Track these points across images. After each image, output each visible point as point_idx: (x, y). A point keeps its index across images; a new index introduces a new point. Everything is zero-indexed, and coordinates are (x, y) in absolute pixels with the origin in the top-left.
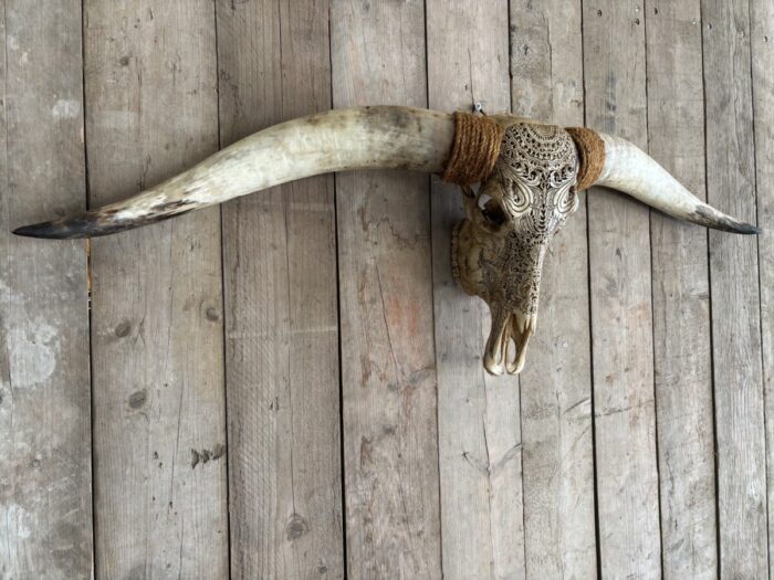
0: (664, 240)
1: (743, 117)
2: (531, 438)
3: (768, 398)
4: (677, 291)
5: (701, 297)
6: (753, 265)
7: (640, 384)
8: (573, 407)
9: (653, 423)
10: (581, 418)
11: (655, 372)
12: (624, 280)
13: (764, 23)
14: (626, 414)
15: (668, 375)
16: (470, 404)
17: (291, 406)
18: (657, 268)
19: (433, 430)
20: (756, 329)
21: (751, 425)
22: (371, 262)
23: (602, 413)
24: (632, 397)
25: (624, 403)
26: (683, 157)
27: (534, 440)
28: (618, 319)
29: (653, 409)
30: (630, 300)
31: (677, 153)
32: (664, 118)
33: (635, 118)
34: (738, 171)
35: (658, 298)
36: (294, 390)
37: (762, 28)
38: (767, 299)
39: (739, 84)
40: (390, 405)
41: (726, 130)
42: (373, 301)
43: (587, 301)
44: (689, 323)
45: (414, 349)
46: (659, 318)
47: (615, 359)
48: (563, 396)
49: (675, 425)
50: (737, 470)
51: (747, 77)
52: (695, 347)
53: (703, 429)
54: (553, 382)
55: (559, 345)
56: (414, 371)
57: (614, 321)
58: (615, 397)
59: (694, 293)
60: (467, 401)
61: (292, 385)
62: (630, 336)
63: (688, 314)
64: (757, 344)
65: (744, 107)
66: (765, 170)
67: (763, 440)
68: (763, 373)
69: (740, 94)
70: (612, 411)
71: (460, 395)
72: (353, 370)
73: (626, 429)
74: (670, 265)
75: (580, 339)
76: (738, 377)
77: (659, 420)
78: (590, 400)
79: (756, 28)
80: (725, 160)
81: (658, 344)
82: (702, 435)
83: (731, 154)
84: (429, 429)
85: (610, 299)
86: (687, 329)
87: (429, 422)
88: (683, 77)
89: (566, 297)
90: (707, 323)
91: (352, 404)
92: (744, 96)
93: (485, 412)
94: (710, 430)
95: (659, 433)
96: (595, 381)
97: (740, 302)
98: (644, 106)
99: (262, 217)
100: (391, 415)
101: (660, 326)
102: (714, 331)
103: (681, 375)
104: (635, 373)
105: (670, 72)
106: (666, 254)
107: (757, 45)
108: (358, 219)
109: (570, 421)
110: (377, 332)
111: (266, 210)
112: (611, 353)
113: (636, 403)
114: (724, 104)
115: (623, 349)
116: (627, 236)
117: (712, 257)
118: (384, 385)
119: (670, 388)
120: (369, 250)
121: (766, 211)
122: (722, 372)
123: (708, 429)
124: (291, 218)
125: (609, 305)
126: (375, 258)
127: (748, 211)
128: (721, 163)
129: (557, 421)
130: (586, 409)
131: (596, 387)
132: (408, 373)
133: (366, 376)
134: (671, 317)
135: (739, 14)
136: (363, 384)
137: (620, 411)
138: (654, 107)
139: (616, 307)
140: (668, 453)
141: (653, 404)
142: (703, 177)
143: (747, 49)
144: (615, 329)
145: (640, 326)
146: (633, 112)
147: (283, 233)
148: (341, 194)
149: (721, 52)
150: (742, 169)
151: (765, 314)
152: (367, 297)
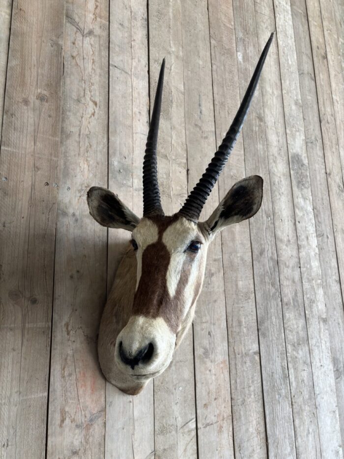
0: (234, 325)
1: (272, 258)
2: (160, 447)
3: (294, 407)
4: (242, 351)
5: (255, 353)
6: (281, 333)
7: (223, 406)
8: (185, 425)
9: (231, 429)
10: (190, 431)
11: (231, 398)
12: (213, 348)
13: (280, 213)
14: (215, 426)
15: (239, 400)
16: (125, 430)
17: (16, 444)
18: (231, 340)
19: (102, 449)
20: (285, 368)
21: (286, 424)
22: (70, 352)
23: (202, 427)
24: (219, 415)
25: (214, 419)
26: (242, 281)
27: (162, 448)
28: (210, 371)
29: (231, 421)
30: (216, 359)
31: (239, 279)
32: (231, 263)
33: (217, 263)
34: (270, 285)
35: (232, 356)
36: (18, 434)
37: (279, 215)
38: (290, 351)
39: (269, 243)
40: (77, 436)
41: (264, 266)
42: (70, 375)
43: (193, 362)
44: (249, 368)
45: (93, 401)
46: (233, 368)
47: (209, 393)
48: (179, 419)
49: (244, 428)
50: (279, 451)
51: (273, 239)
52: (253, 382)
53: (259, 429)
54: (173, 411)
55: (177, 389)
56: (92, 414)
57: (208, 372)
58: (209, 416)
59: (251, 352)
60: (123, 429)
61: (17, 430)
62: (217, 379)
63: (248, 364)
64: (286, 377)
65: (272, 253)
66: (285, 284)
67: (293, 431)
68: (291, 393)
69: (270, 247)
70: (208, 425)
71: (119, 425)
72: (55, 417)
73: (215, 434)
74: (238, 337)
75: (189, 384)
76: (277, 397)
77: (234, 427)
78: (195, 419)
79: (276, 216)
80: (264, 281)
81: (233, 382)
82: (259, 433)
83: (267, 278)
84: (100, 449)
85: (205, 359)
86: (248, 372)
87: (100, 444)
88: (240, 242)
89: (181, 361)
90: (259, 367)
91: (54, 439)
92: (272, 248)
93: (133, 434)
94: (264, 429)
95: (235, 435)
96: (198, 408)
97: (276, 354)
98: (221, 257)
99: (9, 334)
100: (76, 443)
101: (233, 372)
102: (263, 372)
103: (246, 398)
104: (220, 400)
105: (233, 240)
106: (235, 332)
107: (277, 224)
108: (64, 329)
109: (183, 433)
110: (71, 394)
111: (11, 330)
112: (206, 390)
113: (221, 418)
114: (261, 253)
115: (213, 388)
116: (214, 324)
117: (260, 331)
118: (74, 425)
119: (240, 407)
120: (69, 346)
121: (287, 304)
122: (268, 395)
123: (262, 429)
124: (26, 333)
125: (205, 363)
126: (73, 350)
127: (277, 305)
128: (262, 282)
129: (175, 434)
130: (193, 425)
131: (198, 411)
132: (88, 416)
133: (63, 421)
134: (239, 366)
135: (267, 210)
136: (61, 426)
137: (212, 424)
138: (226, 257)
139: (209, 364)
140: (240, 446)
141: (231, 418)
142: (253, 290)
143: (272, 226)
144: (209, 376)
145: (223, 373)
146: (215, 260)
147: (20, 342)
148: (55, 316)
149: (259, 229)
150: (273, 285)
151: (289, 359)
152: (66, 373)
